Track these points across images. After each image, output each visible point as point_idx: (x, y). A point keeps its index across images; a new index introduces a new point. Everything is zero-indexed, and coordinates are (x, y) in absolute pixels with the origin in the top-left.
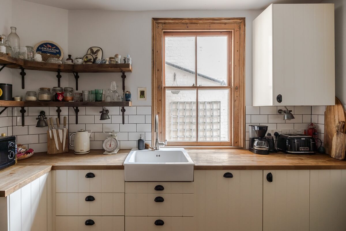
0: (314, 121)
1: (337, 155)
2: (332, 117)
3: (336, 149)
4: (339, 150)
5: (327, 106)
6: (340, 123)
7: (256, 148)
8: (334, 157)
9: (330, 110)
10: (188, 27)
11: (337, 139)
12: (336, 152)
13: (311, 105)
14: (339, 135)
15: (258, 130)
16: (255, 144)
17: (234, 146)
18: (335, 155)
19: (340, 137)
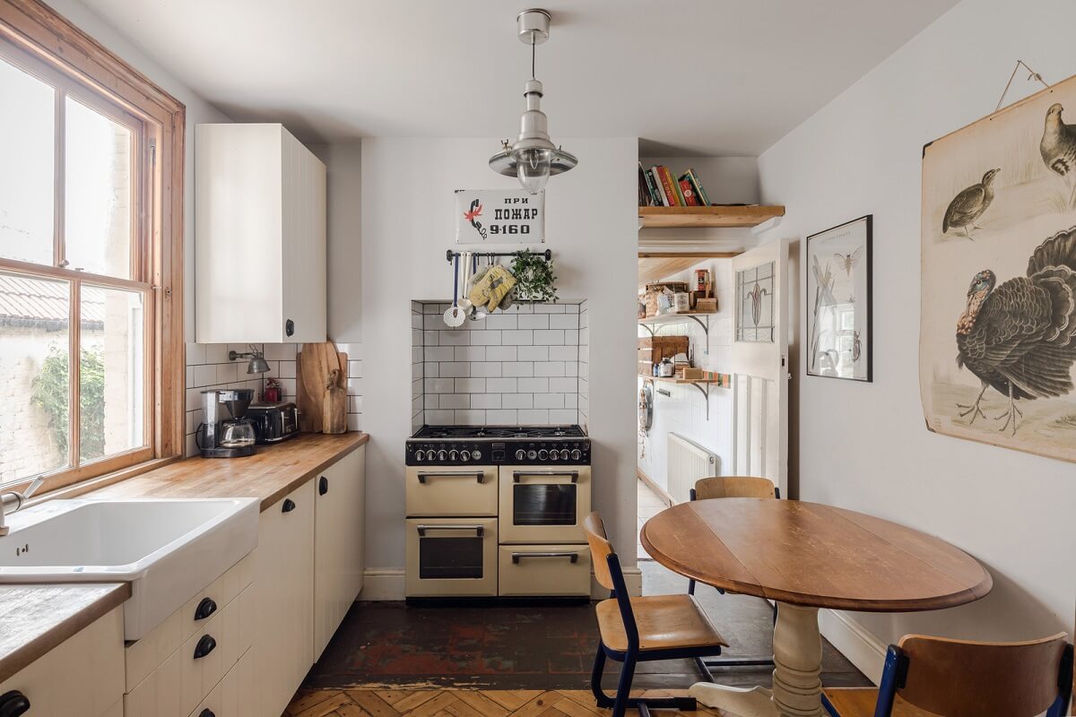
0: (273, 374)
1: (335, 427)
2: (316, 363)
3: (333, 417)
4: (339, 418)
5: (305, 344)
6: (335, 373)
7: (230, 445)
8: (329, 432)
9: (311, 351)
10: (61, 49)
11: (333, 400)
12: (332, 423)
13: (262, 342)
14: (336, 394)
15: (236, 399)
16: (229, 435)
17: (162, 457)
18: (332, 427)
19: (338, 396)
